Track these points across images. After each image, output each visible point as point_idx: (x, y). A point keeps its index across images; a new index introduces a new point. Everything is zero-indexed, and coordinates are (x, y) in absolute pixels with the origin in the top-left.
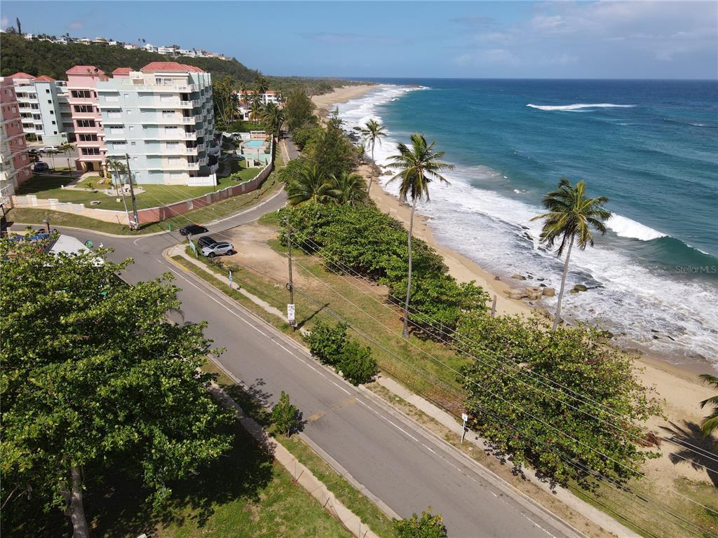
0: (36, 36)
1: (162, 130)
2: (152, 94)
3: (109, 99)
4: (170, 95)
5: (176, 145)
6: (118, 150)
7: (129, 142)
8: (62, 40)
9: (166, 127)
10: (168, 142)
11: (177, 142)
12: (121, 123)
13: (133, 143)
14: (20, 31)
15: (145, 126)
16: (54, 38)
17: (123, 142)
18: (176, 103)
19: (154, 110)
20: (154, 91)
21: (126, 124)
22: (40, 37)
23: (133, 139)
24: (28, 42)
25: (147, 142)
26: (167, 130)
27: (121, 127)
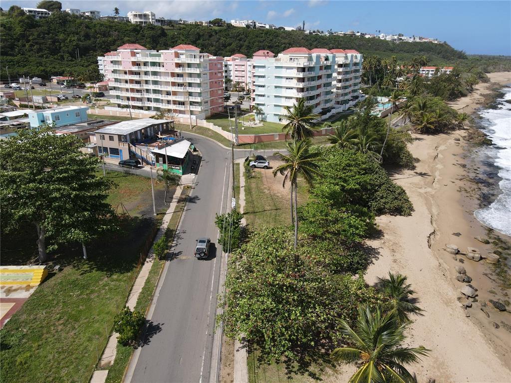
0: (312, 31)
1: (284, 90)
2: (282, 67)
3: (260, 70)
4: (292, 68)
5: (291, 100)
6: (259, 100)
7: (266, 96)
8: (327, 34)
9: (287, 88)
10: (286, 98)
11: (291, 98)
12: (263, 84)
13: (268, 97)
14: (303, 28)
15: (276, 87)
16: (322, 32)
17: (263, 96)
18: (294, 73)
19: (281, 77)
20: (283, 66)
21: (267, 85)
22: (314, 32)
23: (269, 94)
24: (307, 36)
25: (276, 96)
26: (287, 90)
27: (263, 86)
